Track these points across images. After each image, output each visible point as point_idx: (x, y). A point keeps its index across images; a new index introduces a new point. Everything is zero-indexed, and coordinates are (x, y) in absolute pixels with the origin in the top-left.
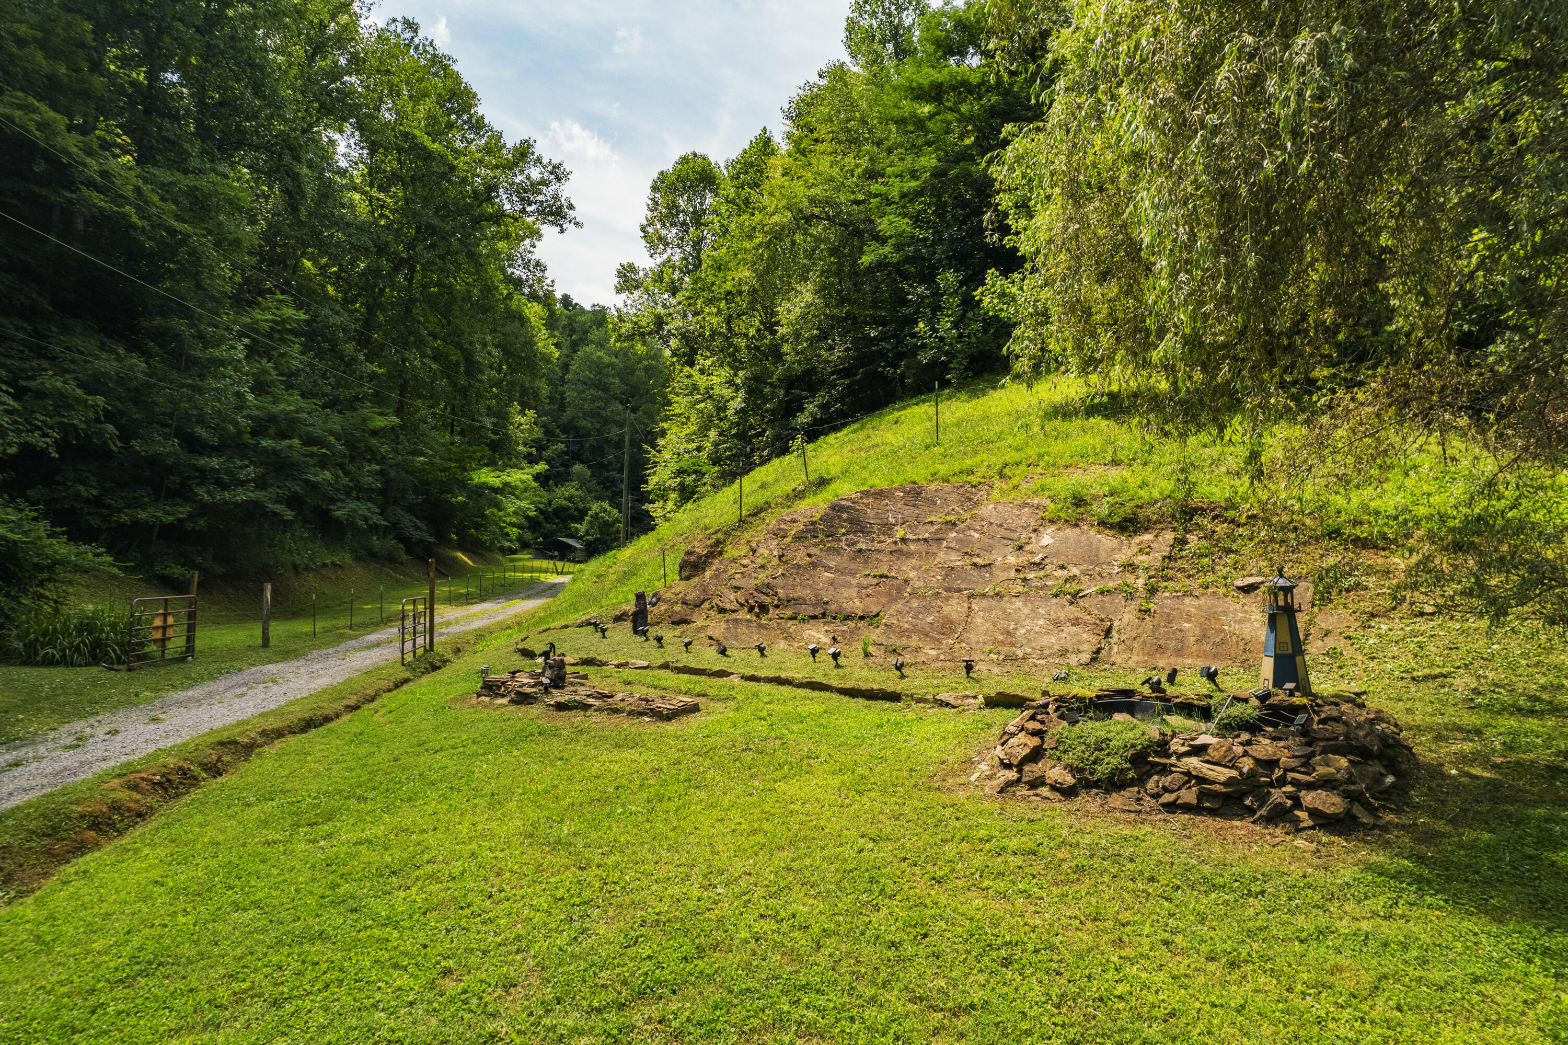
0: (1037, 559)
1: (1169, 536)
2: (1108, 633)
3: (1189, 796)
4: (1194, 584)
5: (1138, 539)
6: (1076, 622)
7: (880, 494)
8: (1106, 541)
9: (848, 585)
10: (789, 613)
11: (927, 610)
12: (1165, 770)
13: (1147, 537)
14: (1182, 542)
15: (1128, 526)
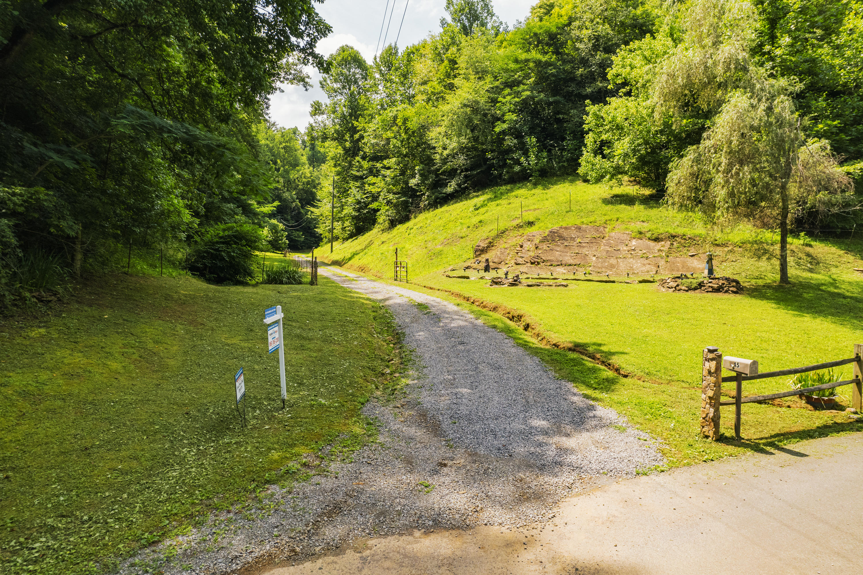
0: (633, 248)
1: (669, 243)
2: (659, 267)
3: (710, 289)
4: (678, 255)
5: (660, 243)
6: (649, 264)
7: (566, 228)
8: (652, 244)
9: (567, 256)
10: (549, 264)
11: (605, 262)
12: (704, 286)
13: (663, 243)
14: (672, 244)
15: (657, 240)
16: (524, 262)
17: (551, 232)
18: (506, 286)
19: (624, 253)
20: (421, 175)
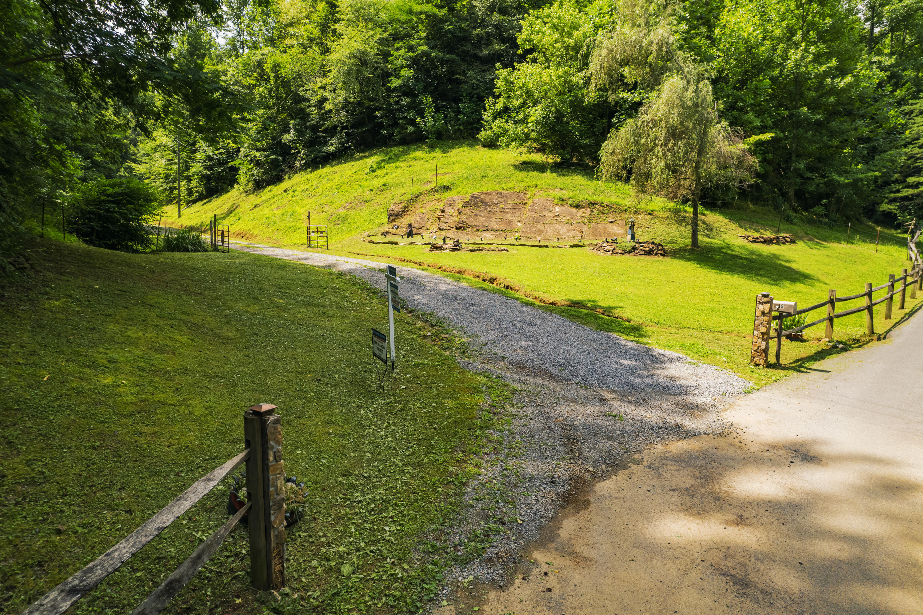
0: (557, 214)
1: (589, 210)
2: (583, 232)
4: (598, 221)
5: (581, 210)
6: (574, 230)
7: (487, 194)
8: (574, 210)
9: (492, 221)
10: (475, 229)
11: (532, 227)
12: (637, 250)
13: (584, 210)
14: (592, 211)
15: (578, 207)
16: (448, 228)
17: (472, 197)
18: (448, 251)
19: (549, 219)
20: (297, 130)
